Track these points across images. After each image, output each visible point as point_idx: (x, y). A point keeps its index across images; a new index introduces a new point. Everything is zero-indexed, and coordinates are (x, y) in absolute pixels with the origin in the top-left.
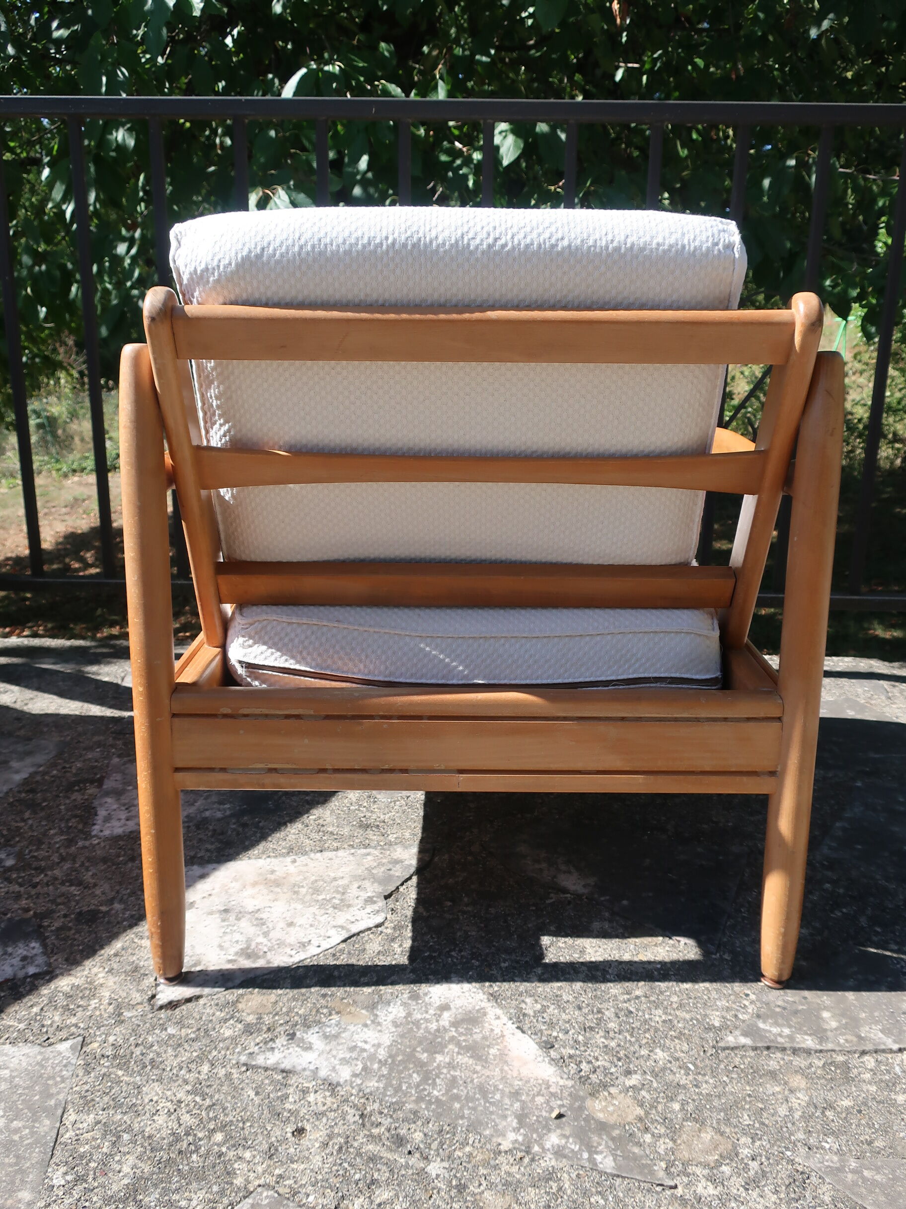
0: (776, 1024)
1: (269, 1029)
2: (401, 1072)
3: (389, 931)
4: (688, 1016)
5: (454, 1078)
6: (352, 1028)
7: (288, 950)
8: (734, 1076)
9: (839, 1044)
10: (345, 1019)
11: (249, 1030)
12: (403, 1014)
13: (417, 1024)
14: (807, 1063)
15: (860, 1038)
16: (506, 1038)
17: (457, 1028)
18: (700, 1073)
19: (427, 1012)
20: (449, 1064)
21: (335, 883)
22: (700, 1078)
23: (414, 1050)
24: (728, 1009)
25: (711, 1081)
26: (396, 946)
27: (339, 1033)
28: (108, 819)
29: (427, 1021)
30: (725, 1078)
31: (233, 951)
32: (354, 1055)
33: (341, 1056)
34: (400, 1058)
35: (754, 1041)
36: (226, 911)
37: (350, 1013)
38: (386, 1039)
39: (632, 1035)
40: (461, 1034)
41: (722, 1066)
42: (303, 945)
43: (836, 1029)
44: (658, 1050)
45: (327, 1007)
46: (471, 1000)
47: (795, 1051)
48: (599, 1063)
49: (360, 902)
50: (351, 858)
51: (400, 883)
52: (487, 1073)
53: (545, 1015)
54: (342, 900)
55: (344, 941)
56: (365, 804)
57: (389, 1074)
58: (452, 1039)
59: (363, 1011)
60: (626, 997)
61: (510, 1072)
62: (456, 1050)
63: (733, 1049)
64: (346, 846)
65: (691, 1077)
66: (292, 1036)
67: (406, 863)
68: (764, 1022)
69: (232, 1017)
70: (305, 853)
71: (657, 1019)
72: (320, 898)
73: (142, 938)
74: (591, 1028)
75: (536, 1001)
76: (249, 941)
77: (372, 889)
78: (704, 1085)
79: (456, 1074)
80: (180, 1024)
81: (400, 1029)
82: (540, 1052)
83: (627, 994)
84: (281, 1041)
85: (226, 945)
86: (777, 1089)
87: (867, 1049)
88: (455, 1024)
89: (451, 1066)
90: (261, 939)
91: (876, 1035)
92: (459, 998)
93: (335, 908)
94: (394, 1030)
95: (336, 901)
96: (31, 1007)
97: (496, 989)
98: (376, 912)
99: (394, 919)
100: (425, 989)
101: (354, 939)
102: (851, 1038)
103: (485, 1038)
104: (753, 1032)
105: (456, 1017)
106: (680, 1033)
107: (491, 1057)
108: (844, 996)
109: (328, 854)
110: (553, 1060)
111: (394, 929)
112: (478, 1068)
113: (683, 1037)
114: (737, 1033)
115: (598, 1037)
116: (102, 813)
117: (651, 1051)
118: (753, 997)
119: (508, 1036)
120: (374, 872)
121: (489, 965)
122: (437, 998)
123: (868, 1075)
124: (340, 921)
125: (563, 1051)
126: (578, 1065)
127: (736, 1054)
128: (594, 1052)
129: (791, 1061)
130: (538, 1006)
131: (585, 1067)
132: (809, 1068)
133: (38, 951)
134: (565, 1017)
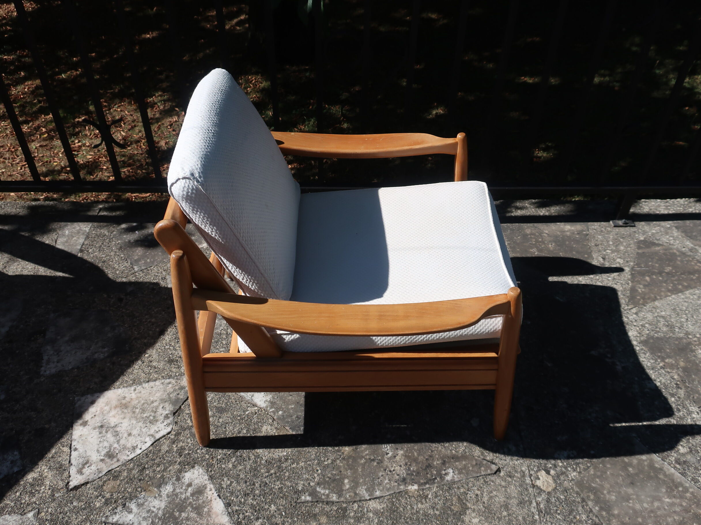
0: (324, 488)
1: (115, 501)
3: (173, 437)
4: (289, 484)
6: (149, 499)
7: (127, 452)
8: (300, 517)
9: (346, 498)
10: (147, 494)
11: (107, 502)
12: (171, 490)
13: (177, 495)
14: (330, 509)
15: (356, 494)
16: (212, 502)
17: (193, 497)
18: (286, 517)
19: (182, 488)
20: (187, 518)
21: (152, 405)
22: (286, 519)
23: (174, 511)
24: (308, 479)
25: (290, 521)
26: (174, 446)
27: (144, 503)
28: (48, 362)
29: (181, 493)
30: (296, 519)
31: (103, 453)
32: (149, 515)
33: (143, 516)
34: (167, 516)
35: (312, 498)
36: (102, 427)
37: (150, 490)
38: (163, 505)
39: (264, 498)
40: (194, 500)
41: (296, 512)
42: (134, 448)
43: (347, 490)
44: (272, 506)
45: (140, 487)
46: (201, 480)
48: (247, 514)
49: (162, 418)
50: (162, 386)
51: (181, 404)
52: (201, 522)
53: (230, 487)
54: (154, 417)
55: (152, 445)
56: (173, 344)
58: (190, 503)
59: (155, 489)
60: (267, 474)
61: (210, 521)
62: (191, 510)
63: (303, 503)
64: (160, 377)
65: (282, 519)
66: (124, 505)
68: (319, 487)
69: (100, 495)
70: (140, 384)
71: (277, 487)
72: (145, 415)
73: (63, 447)
74: (248, 494)
75: (228, 479)
76: (111, 446)
77: (169, 408)
78: (286, 523)
79: (189, 523)
80: (79, 500)
81: (169, 499)
82: (224, 509)
83: (268, 472)
84: (120, 508)
85: (100, 449)
86: (315, 524)
87: (356, 500)
88: (192, 495)
90: (116, 445)
91: (363, 492)
92: (197, 478)
93: (150, 422)
94: (167, 499)
95: (151, 418)
96: (16, 492)
97: (213, 473)
98: (168, 425)
99: (176, 429)
100: (183, 474)
101: (156, 443)
102: (352, 494)
103: (203, 502)
104: (313, 493)
105: (193, 491)
106: (284, 494)
107: (204, 513)
108: (357, 469)
109: (152, 384)
110: (229, 513)
111: (175, 435)
112: (198, 519)
113: (285, 497)
114: (307, 494)
115: (250, 499)
116: (45, 358)
117: (270, 506)
118: (320, 471)
119: (213, 500)
120: (171, 396)
121: (212, 458)
122: (187, 480)
123: (353, 514)
124: (152, 432)
125: (234, 508)
126: (238, 516)
127: (303, 505)
128: (247, 508)
129: (324, 508)
130: (229, 482)
131: (241, 516)
132: (331, 511)
133: (18, 457)
134: (239, 488)
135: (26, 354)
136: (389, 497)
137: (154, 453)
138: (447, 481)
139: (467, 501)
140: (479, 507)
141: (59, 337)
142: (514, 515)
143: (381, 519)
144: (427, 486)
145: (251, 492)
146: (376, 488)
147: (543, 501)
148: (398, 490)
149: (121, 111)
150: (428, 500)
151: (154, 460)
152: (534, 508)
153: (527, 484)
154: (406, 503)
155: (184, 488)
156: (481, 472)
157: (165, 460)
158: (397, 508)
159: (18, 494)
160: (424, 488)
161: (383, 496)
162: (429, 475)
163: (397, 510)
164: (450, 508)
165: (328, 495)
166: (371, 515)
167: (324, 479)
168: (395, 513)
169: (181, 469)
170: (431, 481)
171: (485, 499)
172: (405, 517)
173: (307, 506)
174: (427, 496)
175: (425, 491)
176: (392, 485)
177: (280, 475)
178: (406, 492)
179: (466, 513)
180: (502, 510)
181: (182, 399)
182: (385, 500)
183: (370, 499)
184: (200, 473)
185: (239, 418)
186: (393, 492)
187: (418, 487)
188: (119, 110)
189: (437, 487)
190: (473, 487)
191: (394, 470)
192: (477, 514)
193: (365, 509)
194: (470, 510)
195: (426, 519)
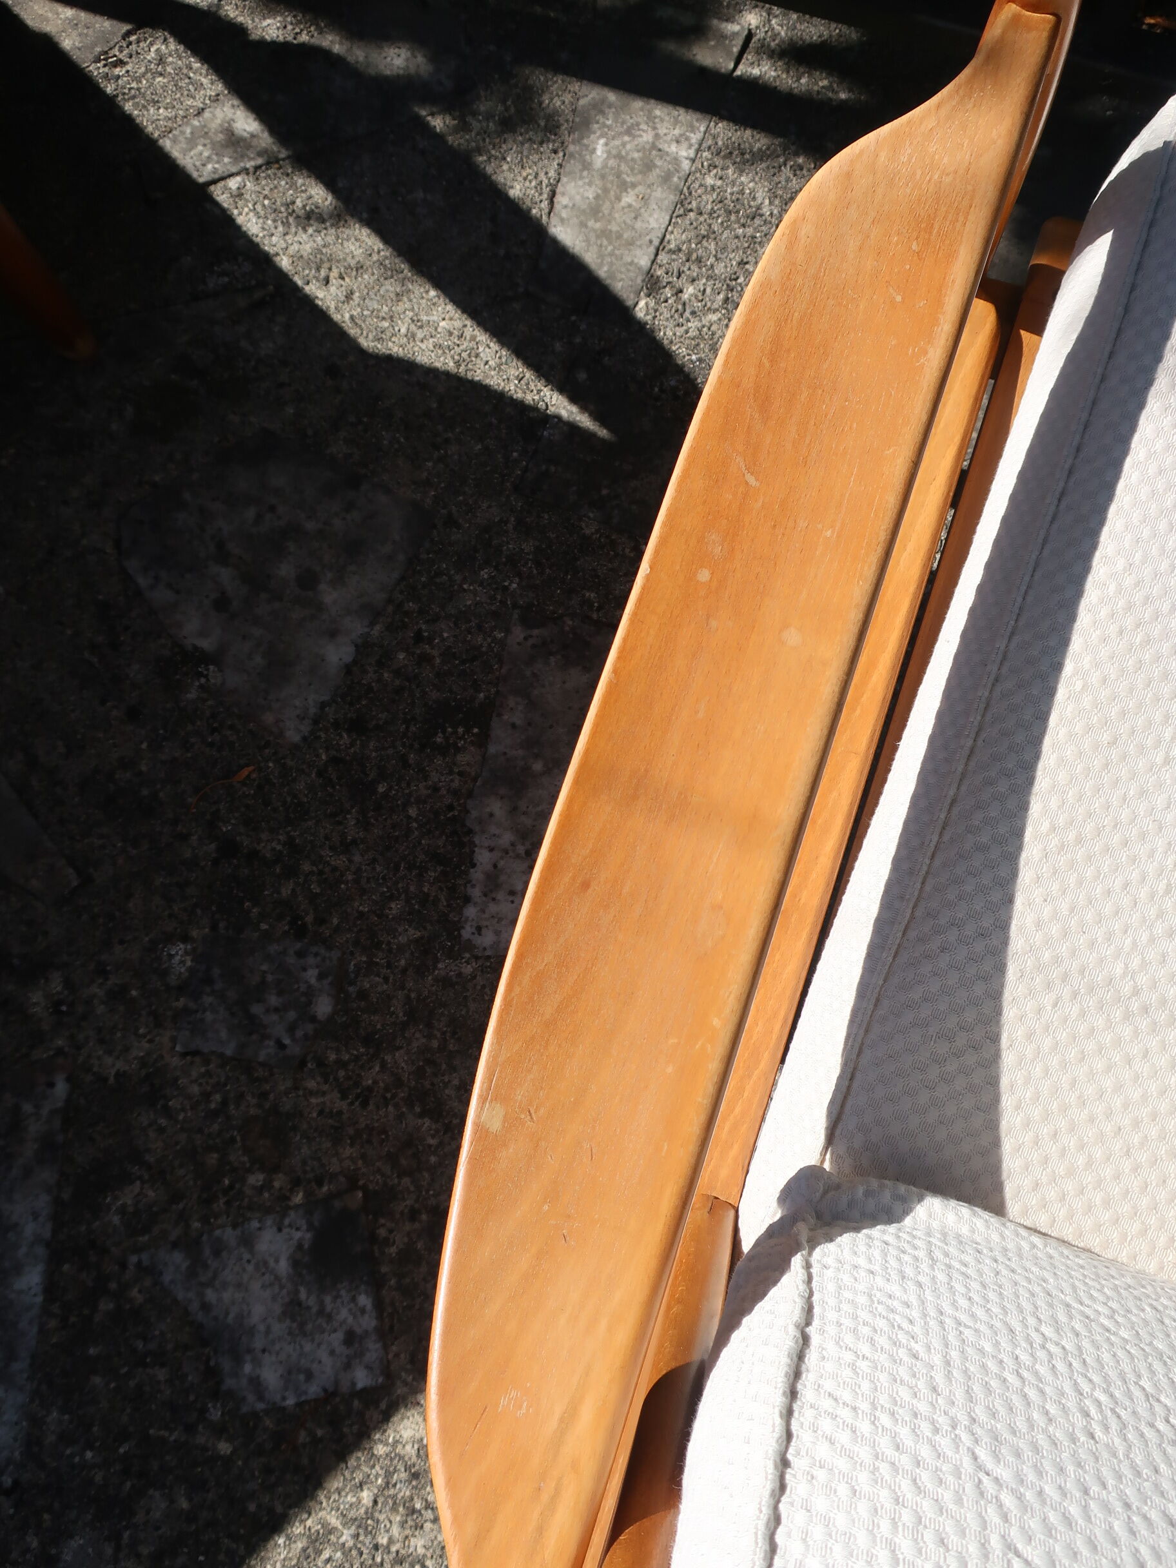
96: (361, 1486)
116: (484, 858)
133: (368, 1322)
135: (413, 812)
141: (538, 766)
159: (366, 1496)
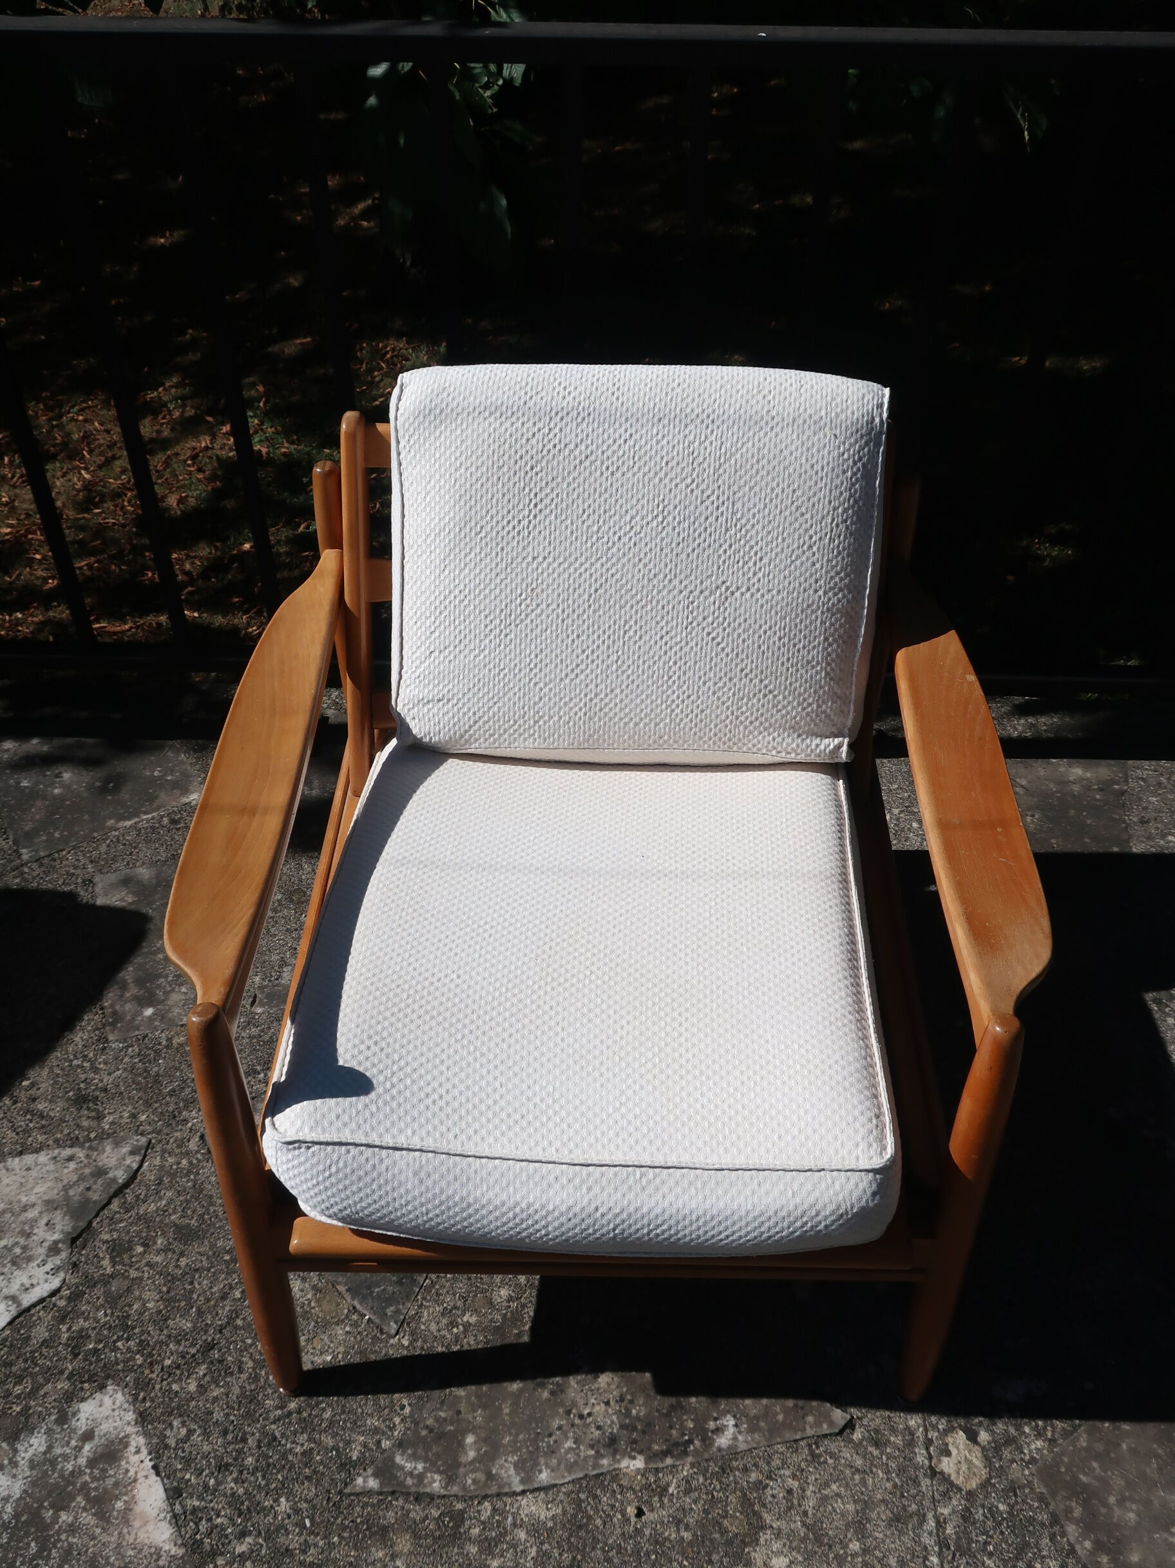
0: (415, 1457)
2: (20, 1540)
3: (62, 1303)
4: (331, 1442)
5: (71, 1545)
8: (346, 1535)
9: (464, 1488)
12: (42, 1449)
13: (53, 1463)
14: (422, 1515)
15: (490, 1476)
16: (138, 1485)
17: (92, 1468)
18: (313, 1532)
19: (68, 1443)
20: (71, 1525)
21: (22, 1218)
22: (311, 1539)
23: (41, 1506)
24: (376, 1431)
25: (321, 1543)
26: (64, 1328)
29: (66, 1457)
30: (336, 1539)
34: (24, 1518)
35: (382, 1484)
38: (17, 1489)
39: (264, 1477)
40: (94, 1479)
41: (339, 1521)
43: (472, 1462)
44: (283, 1500)
46: (118, 1423)
47: (418, 1498)
48: (219, 1520)
49: (41, 1251)
50: (51, 1167)
51: (94, 1214)
52: (105, 1538)
54: (25, 1248)
55: (10, 1323)
57: (8, 1543)
58: (85, 1484)
60: (279, 1412)
61: (127, 1537)
62: (83, 1505)
63: (357, 1495)
64: (50, 1142)
65: (302, 1539)
67: (111, 1175)
68: (402, 1455)
71: (298, 1449)
74: (227, 1465)
75: (183, 1424)
77: (63, 1224)
78: (312, 1551)
79: (75, 1540)
81: (35, 1473)
82: (165, 1506)
83: (282, 1407)
86: (380, 1554)
87: (489, 1493)
88: (92, 1463)
89: (72, 1529)
91: (508, 1471)
92: (107, 1418)
93: (14, 1263)
94: (28, 1473)
95: (18, 1251)
97: (148, 1404)
98: (55, 1271)
99: (73, 1281)
100: (76, 1405)
101: (21, 1319)
102: (481, 1476)
103: (116, 1484)
104: (385, 1471)
105: (95, 1453)
106: (314, 1470)
107: (115, 1513)
108: (500, 1408)
109: (29, 1159)
110: (175, 1516)
111: (69, 1299)
112: (98, 1531)
113: (315, 1478)
114: (370, 1471)
115: (229, 1479)
117: (276, 1501)
118: (408, 1410)
119: (141, 1480)
120: (71, 1193)
121: (151, 1364)
122: (84, 1421)
123: (477, 1530)
124: (14, 1288)
125: (189, 1502)
126: (197, 1524)
127: (359, 1501)
128: (219, 1504)
129: (409, 1511)
130: (184, 1431)
131: (204, 1526)
132: (424, 1521)
134: (206, 1448)
136: (570, 1487)
137: (11, 1346)
138: (720, 1449)
139: (764, 1506)
140: (793, 1526)
142: (877, 1553)
143: (546, 1547)
144: (669, 1461)
145: (235, 1459)
146: (542, 1461)
147: (953, 1517)
148: (594, 1469)
149: (86, 421)
150: (666, 1501)
151: (11, 1364)
152: (930, 1534)
153: (917, 1468)
154: (613, 1506)
155: (73, 1443)
156: (804, 1430)
157: (36, 1365)
158: (589, 1517)
160: (661, 1465)
161: (555, 1485)
162: (674, 1432)
163: (587, 1525)
164: (720, 1525)
165: (421, 1477)
166: (522, 1535)
167: (416, 1433)
168: (582, 1533)
169: (73, 1393)
170: (678, 1449)
171: (810, 1504)
172: (606, 1544)
173: (366, 1505)
174: (665, 1489)
175: (661, 1475)
176: (582, 1454)
177: (310, 1415)
178: (615, 1475)
179: (758, 1540)
180: (849, 1535)
181: (95, 1202)
182: (561, 1496)
183: (523, 1492)
184: (118, 1404)
185: (227, 1257)
186: (581, 1475)
187: (646, 1463)
188: (81, 418)
189: (692, 1465)
190: (783, 1468)
191: (589, 1414)
192: (784, 1545)
193: (510, 1519)
194: (768, 1532)
195: (657, 1553)
